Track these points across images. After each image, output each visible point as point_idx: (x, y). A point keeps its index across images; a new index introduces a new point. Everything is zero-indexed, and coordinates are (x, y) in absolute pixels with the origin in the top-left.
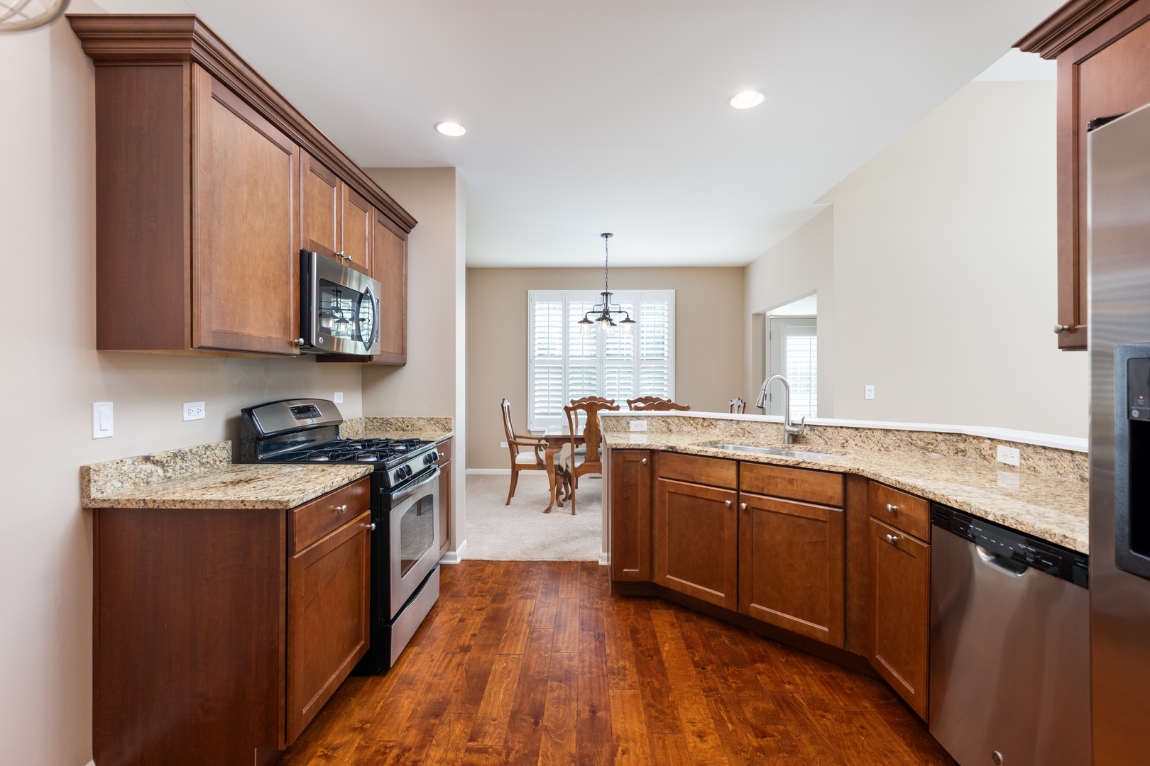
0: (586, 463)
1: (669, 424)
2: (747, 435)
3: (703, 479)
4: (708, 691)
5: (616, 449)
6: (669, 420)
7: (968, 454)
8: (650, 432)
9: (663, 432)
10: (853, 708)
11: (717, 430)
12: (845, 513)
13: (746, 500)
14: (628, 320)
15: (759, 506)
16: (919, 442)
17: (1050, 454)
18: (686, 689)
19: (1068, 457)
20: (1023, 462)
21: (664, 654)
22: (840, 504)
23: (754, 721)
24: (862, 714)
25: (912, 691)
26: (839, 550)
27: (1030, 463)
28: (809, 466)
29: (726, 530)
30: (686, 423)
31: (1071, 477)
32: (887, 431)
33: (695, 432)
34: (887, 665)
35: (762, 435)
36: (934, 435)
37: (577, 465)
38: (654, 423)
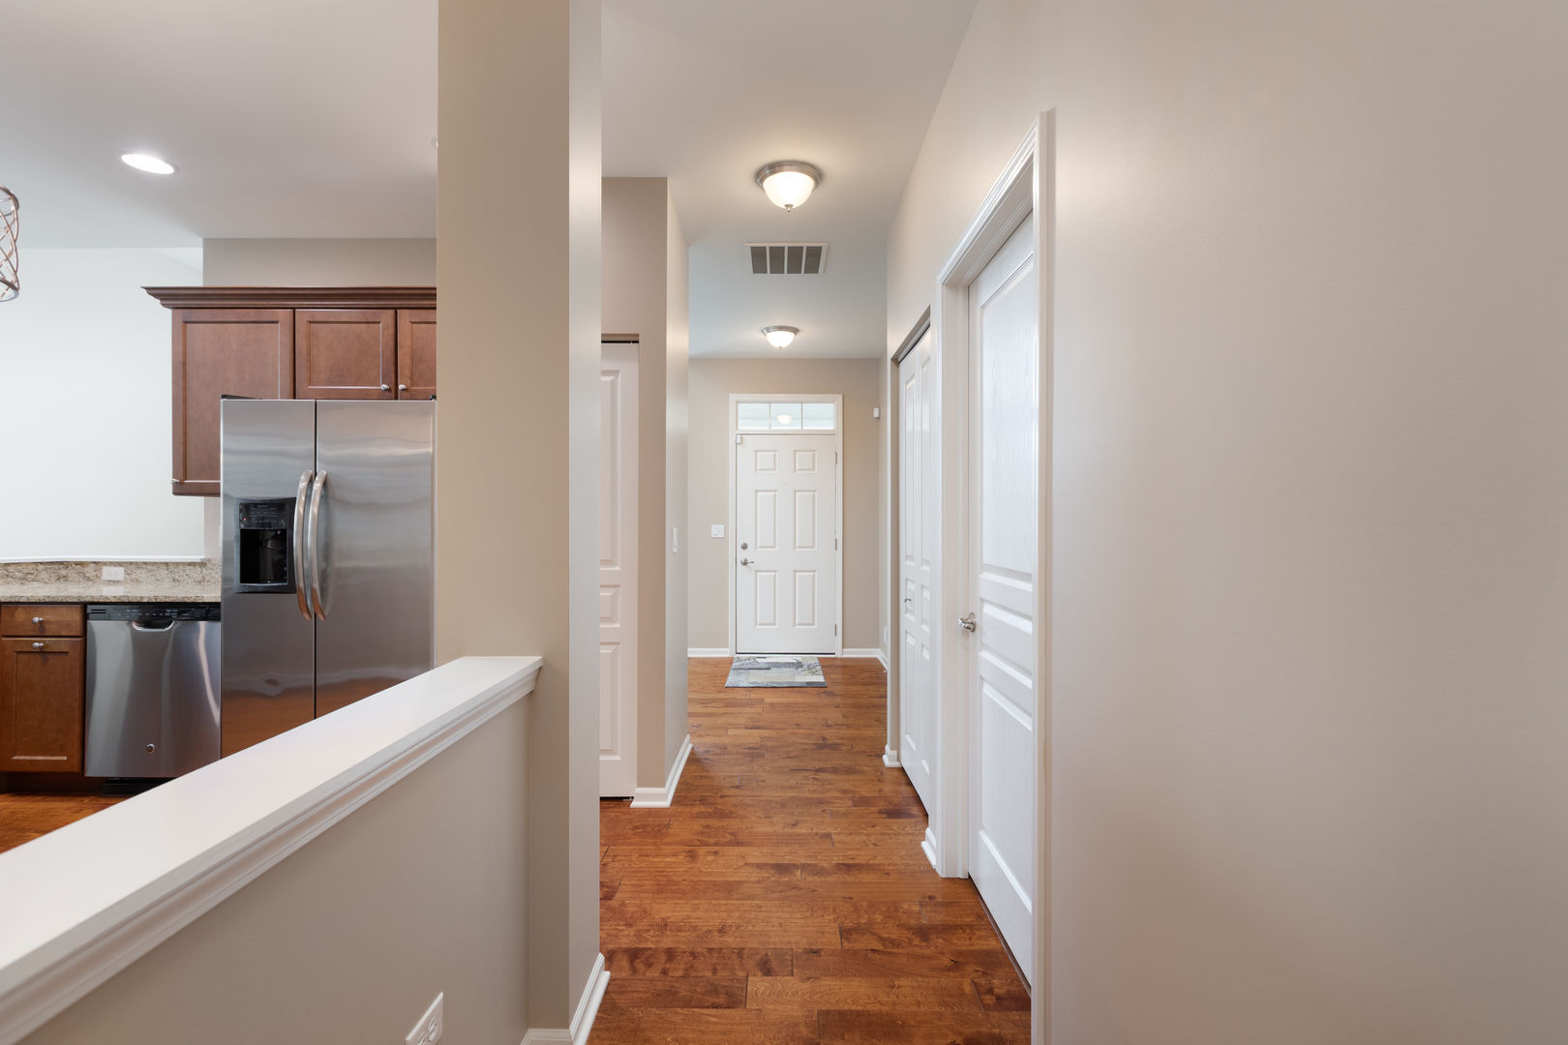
7: (70, 579)
16: (17, 574)
17: (150, 567)
19: (163, 572)
20: (127, 576)
25: (65, 758)
27: (134, 576)
34: (28, 758)
36: (34, 566)
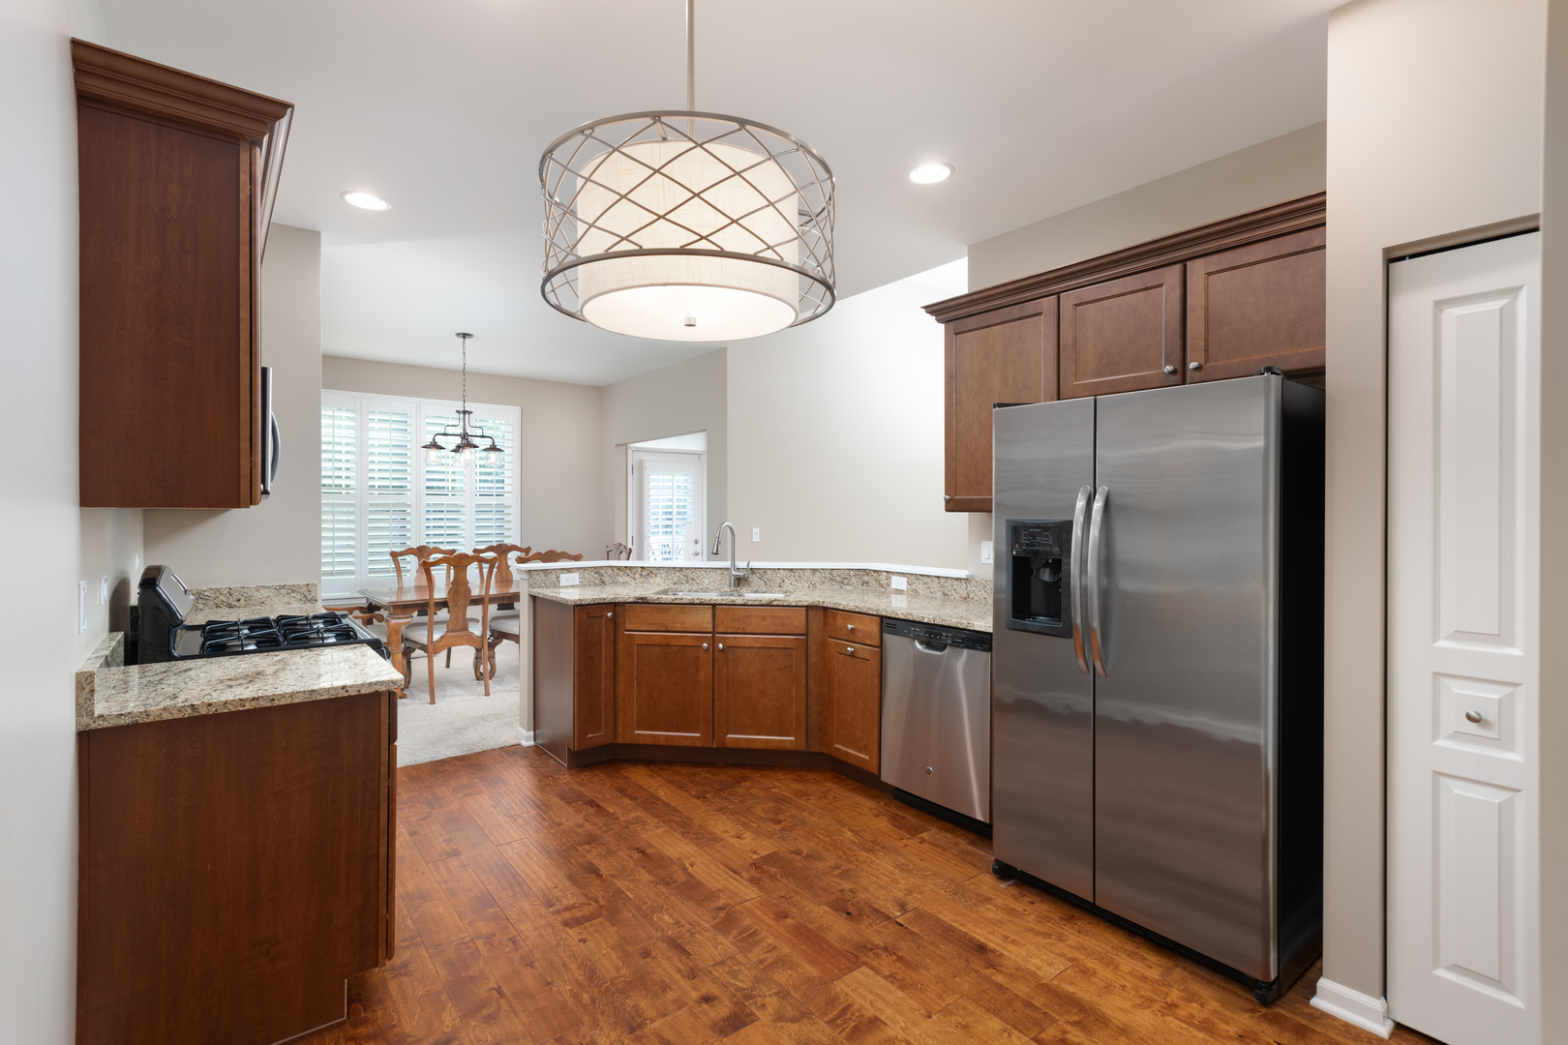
0: (449, 634)
1: (602, 575)
2: (690, 582)
3: (678, 627)
4: (721, 810)
5: (581, 605)
6: (602, 571)
8: (582, 585)
9: (596, 585)
10: (823, 789)
11: (658, 578)
12: (807, 639)
13: (723, 640)
14: (493, 448)
15: (735, 644)
16: (837, 578)
17: (925, 579)
18: (704, 814)
19: (936, 580)
20: (908, 587)
21: (664, 798)
22: (804, 632)
23: (767, 816)
24: (830, 790)
25: (867, 758)
26: (803, 670)
27: (913, 587)
28: (780, 603)
29: (702, 673)
30: (621, 573)
31: (938, 593)
32: (814, 570)
33: (633, 582)
34: (844, 749)
35: (706, 581)
36: (848, 572)
37: (436, 637)
38: (586, 576)
